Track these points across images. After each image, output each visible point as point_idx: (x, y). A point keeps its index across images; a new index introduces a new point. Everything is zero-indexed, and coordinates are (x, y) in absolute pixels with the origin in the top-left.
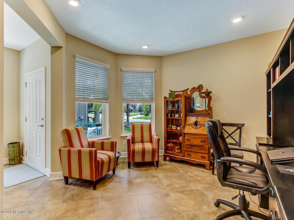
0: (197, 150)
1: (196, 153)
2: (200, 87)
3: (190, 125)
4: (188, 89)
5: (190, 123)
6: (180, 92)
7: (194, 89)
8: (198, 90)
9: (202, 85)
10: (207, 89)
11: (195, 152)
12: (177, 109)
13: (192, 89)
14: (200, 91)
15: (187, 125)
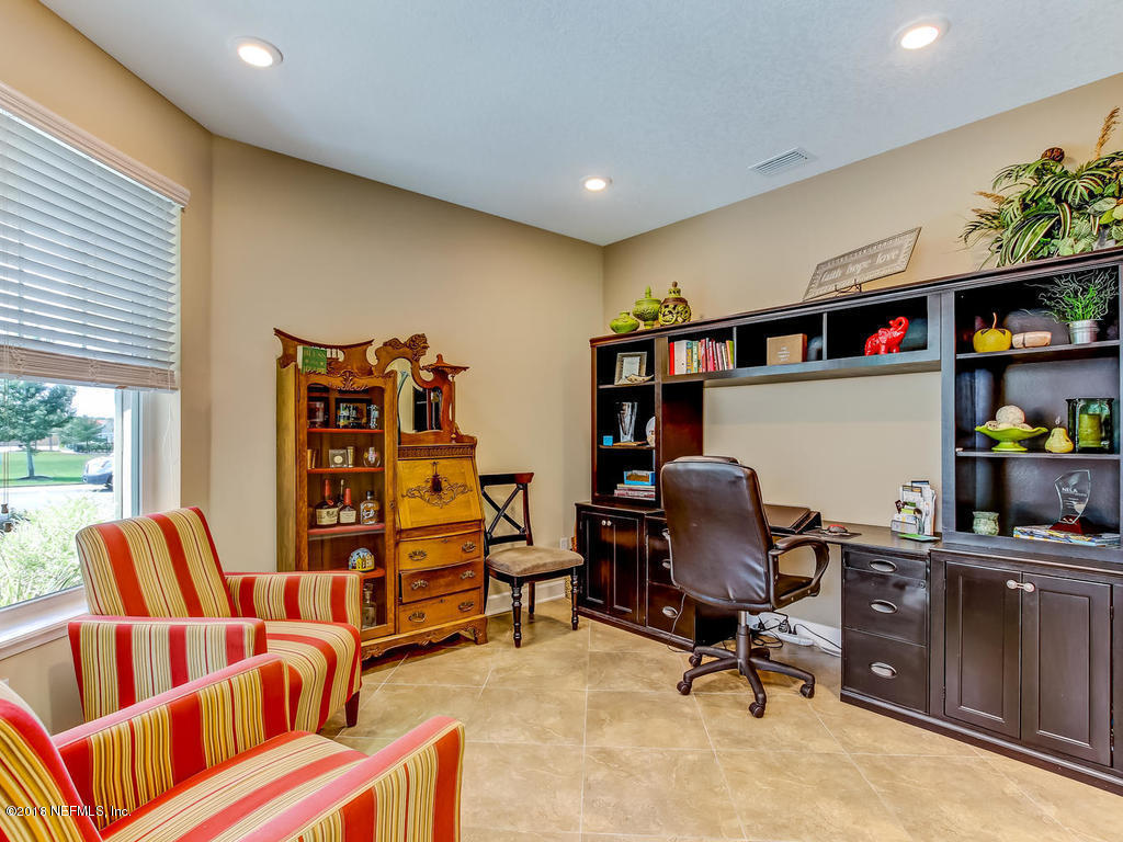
0: (447, 585)
1: (444, 598)
2: (417, 345)
3: (416, 493)
4: (370, 343)
5: (413, 485)
6: (331, 347)
7: (393, 348)
8: (410, 355)
9: (423, 336)
10: (439, 357)
11: (438, 597)
12: (345, 427)
13: (385, 344)
14: (414, 360)
15: (403, 496)
